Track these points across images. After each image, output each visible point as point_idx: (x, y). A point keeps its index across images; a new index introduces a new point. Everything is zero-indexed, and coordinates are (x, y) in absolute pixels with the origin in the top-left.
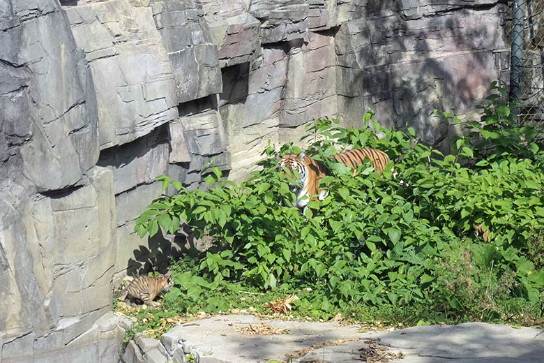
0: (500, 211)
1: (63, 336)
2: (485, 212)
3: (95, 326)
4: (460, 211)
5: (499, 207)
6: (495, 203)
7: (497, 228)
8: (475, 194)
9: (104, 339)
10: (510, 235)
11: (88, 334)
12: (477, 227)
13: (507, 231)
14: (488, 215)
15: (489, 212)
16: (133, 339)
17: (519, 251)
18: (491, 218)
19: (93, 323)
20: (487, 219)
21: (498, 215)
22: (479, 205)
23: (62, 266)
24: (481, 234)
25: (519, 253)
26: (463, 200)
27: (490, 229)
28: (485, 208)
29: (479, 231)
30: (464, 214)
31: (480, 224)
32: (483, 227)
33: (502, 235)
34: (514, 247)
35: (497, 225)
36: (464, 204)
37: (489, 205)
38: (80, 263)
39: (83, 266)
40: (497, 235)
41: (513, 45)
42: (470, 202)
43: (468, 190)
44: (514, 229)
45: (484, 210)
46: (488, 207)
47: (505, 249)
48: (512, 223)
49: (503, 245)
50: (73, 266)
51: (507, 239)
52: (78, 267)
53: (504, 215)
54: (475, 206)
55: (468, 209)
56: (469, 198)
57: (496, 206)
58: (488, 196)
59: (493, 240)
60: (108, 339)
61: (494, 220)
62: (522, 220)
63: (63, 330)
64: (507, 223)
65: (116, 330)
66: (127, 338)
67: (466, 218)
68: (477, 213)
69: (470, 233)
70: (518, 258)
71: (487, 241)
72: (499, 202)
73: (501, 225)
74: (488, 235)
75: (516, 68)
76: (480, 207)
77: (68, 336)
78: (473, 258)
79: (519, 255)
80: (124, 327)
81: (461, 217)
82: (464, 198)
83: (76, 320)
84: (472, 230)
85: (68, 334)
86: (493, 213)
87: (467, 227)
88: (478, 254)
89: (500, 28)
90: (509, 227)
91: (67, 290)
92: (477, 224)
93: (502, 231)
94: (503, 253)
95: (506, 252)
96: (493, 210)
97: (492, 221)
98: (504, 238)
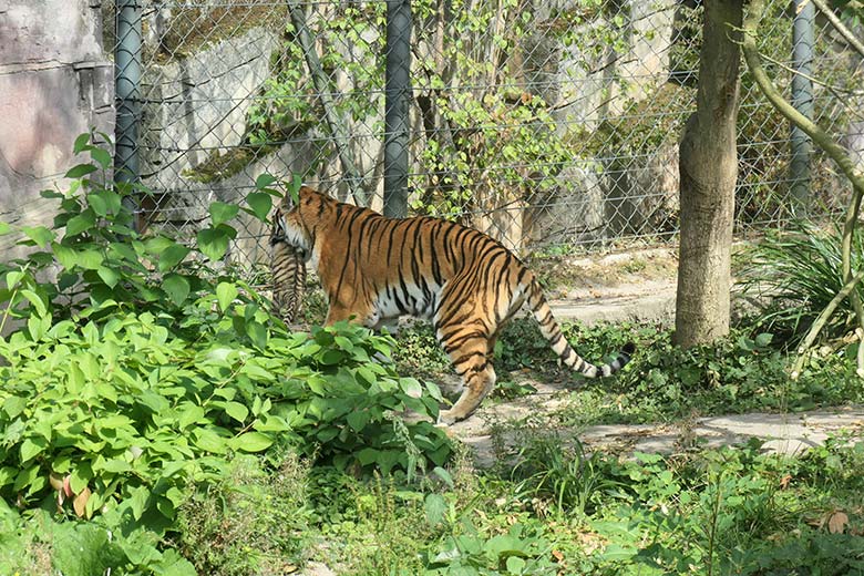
0: (112, 441)
2: (78, 445)
4: (17, 446)
5: (110, 433)
6: (102, 423)
7: (106, 483)
8: (53, 402)
10: (137, 500)
12: (58, 484)
13: (130, 489)
14: (83, 452)
15: (88, 446)
17: (161, 538)
18: (89, 461)
20: (81, 460)
21: (108, 452)
22: (63, 429)
24: (70, 500)
25: (160, 542)
26: (25, 418)
27: (91, 487)
28: (79, 436)
29: (63, 492)
30: (29, 451)
31: (66, 474)
32: (73, 482)
33: (119, 501)
34: (147, 527)
35: (108, 475)
36: (28, 429)
37: (88, 428)
40: (107, 500)
41: (118, 52)
42: (43, 423)
43: (37, 394)
44: (145, 484)
45: (76, 440)
46: (84, 433)
47: (126, 534)
48: (142, 470)
49: (122, 526)
51: (130, 510)
53: (122, 451)
54: (54, 432)
55: (36, 438)
56: (39, 412)
57: (104, 431)
58: (83, 406)
59: (98, 513)
61: (100, 465)
62: (165, 463)
64: (129, 469)
67: (35, 461)
68: (59, 449)
69: (44, 498)
70: (158, 555)
71: (84, 517)
73: (116, 476)
74: (87, 502)
75: (128, 105)
76: (66, 435)
78: (57, 562)
79: (160, 547)
81: (19, 460)
82: (28, 413)
84: (48, 489)
86: (97, 447)
87: (36, 483)
88: (65, 552)
89: (90, 12)
90: (135, 480)
92: (59, 476)
93: (118, 491)
94: (125, 545)
95: (129, 540)
96: (94, 438)
97: (95, 468)
98: (123, 507)
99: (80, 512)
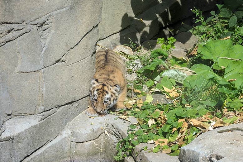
1: (12, 149)
3: (66, 133)
9: (82, 155)
11: (54, 146)
16: (130, 155)
19: (63, 126)
23: (9, 27)
38: (41, 21)
39: (45, 27)
50: (29, 27)
52: (36, 27)
60: (88, 155)
63: (11, 139)
65: (102, 139)
66: (121, 153)
77: (21, 148)
80: (115, 134)
83: (34, 121)
85: (20, 145)
91: (18, 69)
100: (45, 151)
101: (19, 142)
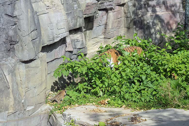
0: (180, 69)
1: (28, 113)
2: (175, 69)
3: (40, 109)
4: (167, 69)
5: (180, 67)
6: (179, 66)
7: (179, 75)
8: (172, 62)
9: (43, 114)
10: (184, 77)
11: (37, 112)
12: (173, 74)
13: (183, 76)
14: (176, 70)
15: (177, 69)
16: (53, 114)
17: (187, 83)
18: (177, 71)
20: (176, 71)
21: (180, 70)
22: (173, 67)
23: (28, 88)
24: (174, 77)
26: (168, 65)
27: (177, 75)
28: (176, 68)
29: (173, 76)
30: (168, 70)
31: (174, 73)
32: (175, 74)
33: (181, 77)
34: (185, 82)
35: (180, 74)
36: (168, 66)
37: (177, 66)
38: (35, 87)
39: (35, 88)
41: (186, 10)
42: (170, 65)
43: (170, 61)
44: (185, 75)
45: (175, 68)
46: (176, 67)
47: (182, 82)
48: (185, 73)
49: (182, 81)
50: (32, 88)
51: (183, 79)
53: (182, 70)
55: (169, 68)
56: (170, 64)
57: (179, 67)
58: (176, 63)
59: (178, 79)
60: (44, 114)
61: (179, 72)
62: (188, 72)
63: (28, 111)
65: (47, 111)
66: (51, 114)
67: (169, 71)
68: (173, 69)
69: (170, 77)
70: (186, 85)
71: (176, 80)
72: (180, 66)
73: (181, 74)
74: (177, 77)
75: (187, 18)
76: (174, 67)
77: (30, 113)
78: (171, 85)
80: (49, 110)
81: (167, 71)
82: (168, 64)
83: (33, 107)
84: (171, 75)
85: (30, 112)
86: (178, 69)
87: (169, 74)
88: (173, 84)
89: (181, 4)
90: (184, 74)
91: (30, 97)
92: (173, 73)
93: (181, 76)
94: (182, 84)
95: (182, 83)
97: (178, 72)
98: (182, 78)
99: (175, 79)
100: (35, 113)
101: (30, 111)
